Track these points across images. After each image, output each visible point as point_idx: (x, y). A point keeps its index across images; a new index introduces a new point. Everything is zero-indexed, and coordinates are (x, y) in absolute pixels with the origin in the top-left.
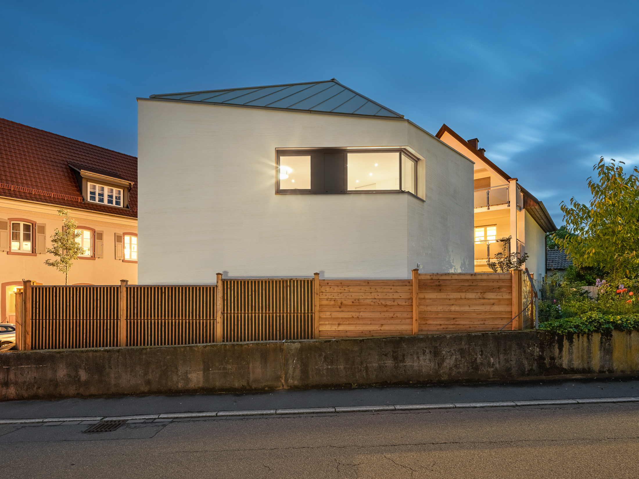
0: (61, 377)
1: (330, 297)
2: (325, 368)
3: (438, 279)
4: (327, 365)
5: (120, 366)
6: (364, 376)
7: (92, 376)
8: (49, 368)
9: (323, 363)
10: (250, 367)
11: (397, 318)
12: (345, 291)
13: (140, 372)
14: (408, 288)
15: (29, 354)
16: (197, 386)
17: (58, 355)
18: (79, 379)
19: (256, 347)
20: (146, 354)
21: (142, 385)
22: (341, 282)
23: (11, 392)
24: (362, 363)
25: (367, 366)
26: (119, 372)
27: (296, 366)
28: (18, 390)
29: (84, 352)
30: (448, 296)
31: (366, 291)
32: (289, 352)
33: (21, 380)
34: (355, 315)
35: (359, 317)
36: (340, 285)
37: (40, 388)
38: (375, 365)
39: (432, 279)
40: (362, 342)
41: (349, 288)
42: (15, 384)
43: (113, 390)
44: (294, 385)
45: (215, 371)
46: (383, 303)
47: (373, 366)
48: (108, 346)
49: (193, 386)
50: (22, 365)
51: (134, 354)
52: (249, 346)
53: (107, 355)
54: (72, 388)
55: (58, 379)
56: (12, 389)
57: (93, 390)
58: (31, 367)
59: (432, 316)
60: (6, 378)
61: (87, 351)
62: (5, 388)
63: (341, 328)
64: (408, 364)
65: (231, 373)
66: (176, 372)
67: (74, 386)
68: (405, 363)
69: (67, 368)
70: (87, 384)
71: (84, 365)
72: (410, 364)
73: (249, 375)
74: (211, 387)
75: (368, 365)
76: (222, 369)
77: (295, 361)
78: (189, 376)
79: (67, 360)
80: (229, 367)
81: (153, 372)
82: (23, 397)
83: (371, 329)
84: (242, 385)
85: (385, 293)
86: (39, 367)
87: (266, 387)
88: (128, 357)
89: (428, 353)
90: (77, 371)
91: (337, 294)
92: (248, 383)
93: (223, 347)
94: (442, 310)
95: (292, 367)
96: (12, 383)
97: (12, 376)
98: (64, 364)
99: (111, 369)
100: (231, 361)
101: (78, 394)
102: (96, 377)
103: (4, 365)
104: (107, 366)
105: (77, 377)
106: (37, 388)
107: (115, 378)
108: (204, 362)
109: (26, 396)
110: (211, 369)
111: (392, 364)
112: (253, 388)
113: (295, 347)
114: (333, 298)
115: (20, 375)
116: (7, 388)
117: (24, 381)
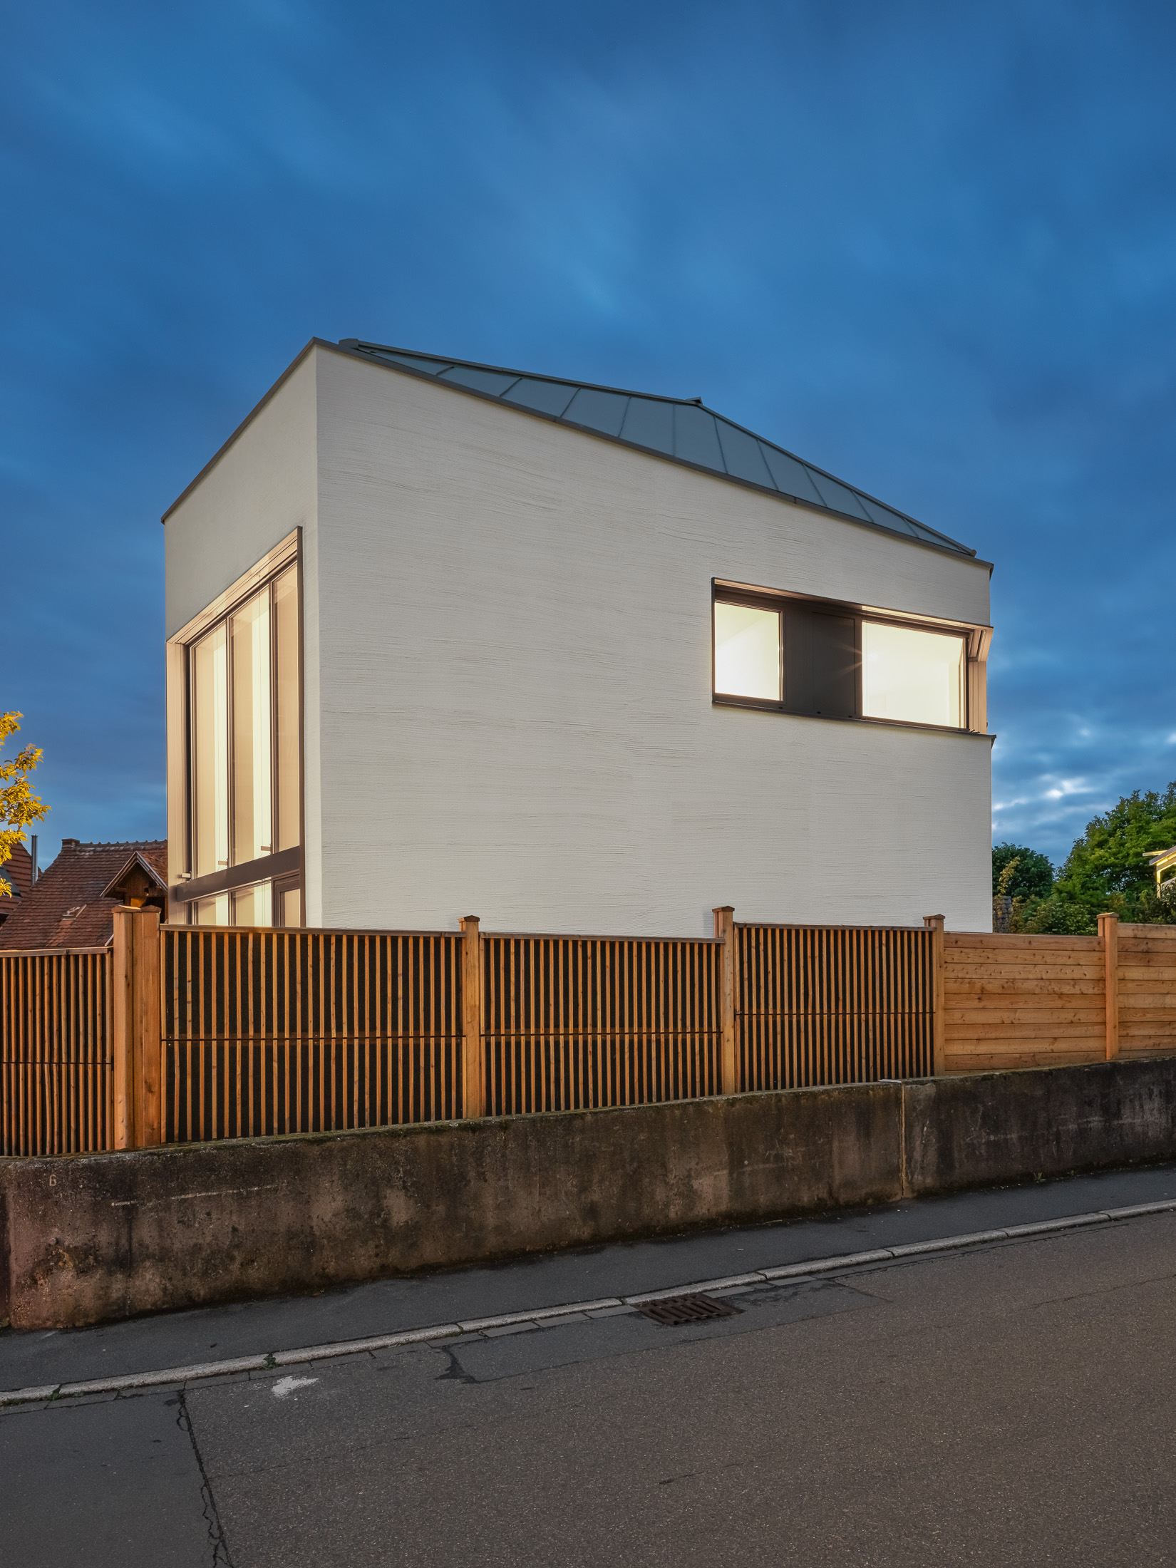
0: (327, 1219)
1: (960, 976)
2: (983, 1141)
3: (1146, 938)
4: (989, 1134)
5: (511, 1172)
6: (1053, 1153)
7: (428, 1207)
8: (284, 1195)
9: (980, 1129)
10: (835, 1149)
11: (1080, 1023)
12: (989, 961)
13: (569, 1184)
14: (1096, 954)
15: (208, 1154)
16: (714, 1210)
17: (316, 1150)
18: (385, 1221)
19: (846, 1098)
20: (583, 1131)
21: (575, 1219)
22: (980, 939)
23: (143, 1288)
24: (1049, 1126)
25: (1058, 1129)
26: (507, 1188)
27: (929, 1140)
28: (170, 1279)
29: (399, 1135)
30: (1160, 974)
31: (1026, 962)
32: (915, 1107)
33: (181, 1240)
34: (1007, 1016)
35: (1014, 1022)
36: (979, 945)
37: (253, 1261)
38: (1072, 1127)
39: (1135, 938)
40: (1050, 1077)
41: (995, 955)
42: (161, 1260)
43: (492, 1242)
44: (925, 1188)
45: (756, 1167)
46: (1056, 989)
47: (1068, 1130)
48: (433, 1117)
49: (704, 1211)
50: (183, 1190)
51: (549, 1132)
52: (830, 1097)
53: (470, 1140)
54: (362, 1251)
55: (315, 1228)
56: (148, 1276)
57: (430, 1251)
58: (219, 1196)
59: (1136, 1019)
60: (123, 1241)
61: (408, 1133)
62: (120, 1276)
63: (983, 1048)
64: (1126, 1122)
65: (793, 1170)
66: (664, 1175)
67: (371, 1244)
68: (1121, 1119)
69: (346, 1189)
70: (412, 1232)
71: (401, 1174)
72: (1129, 1120)
73: (833, 1171)
74: (748, 1210)
75: (1060, 1128)
76: (772, 1159)
77: (925, 1129)
78: (696, 1184)
79: (345, 1165)
80: (788, 1152)
81: (601, 1181)
82: (190, 1299)
83: (1037, 1050)
84: (819, 1199)
85: (1059, 967)
86: (249, 1193)
87: (869, 1199)
88: (534, 1143)
89: (1156, 1096)
90: (378, 1197)
91: (974, 967)
92: (830, 1193)
93: (773, 1101)
94: (1152, 1006)
95: (922, 1143)
96: (148, 1257)
97: (146, 1233)
98: (335, 1178)
99: (486, 1181)
100: (793, 1135)
101: (383, 1267)
102: (440, 1209)
103: (115, 1198)
104: (472, 1174)
105: (379, 1216)
106: (242, 1265)
107: (498, 1207)
108: (730, 1145)
109: (202, 1293)
110: (746, 1162)
111: (1099, 1124)
112: (841, 1202)
113: (927, 1095)
114: (968, 976)
115: (178, 1226)
116: (129, 1276)
117: (195, 1245)
